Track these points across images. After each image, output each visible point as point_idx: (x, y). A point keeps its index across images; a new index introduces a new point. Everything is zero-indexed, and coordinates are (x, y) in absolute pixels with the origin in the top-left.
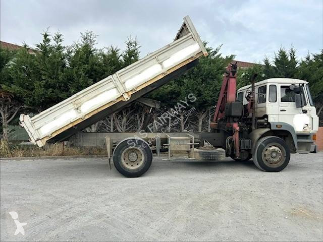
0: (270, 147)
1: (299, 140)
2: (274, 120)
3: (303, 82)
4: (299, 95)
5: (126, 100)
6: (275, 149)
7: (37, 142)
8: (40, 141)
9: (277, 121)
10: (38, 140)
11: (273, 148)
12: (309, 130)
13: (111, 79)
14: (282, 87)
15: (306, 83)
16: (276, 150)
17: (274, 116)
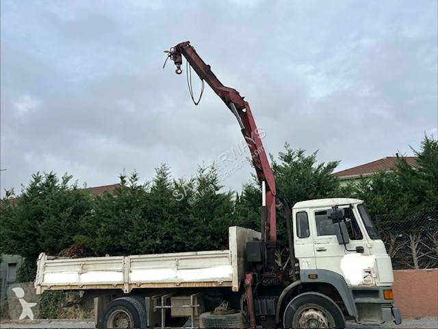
0: (307, 310)
1: (358, 300)
2: (309, 265)
3: (351, 201)
4: (337, 224)
6: (312, 316)
8: (40, 287)
9: (314, 268)
11: (311, 312)
12: (373, 282)
14: (317, 214)
15: (356, 202)
16: (315, 317)
17: (308, 260)
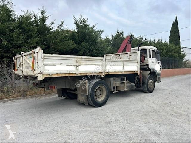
0: (150, 80)
5: (103, 76)
7: (39, 75)
8: (41, 75)
10: (41, 73)
13: (102, 59)
